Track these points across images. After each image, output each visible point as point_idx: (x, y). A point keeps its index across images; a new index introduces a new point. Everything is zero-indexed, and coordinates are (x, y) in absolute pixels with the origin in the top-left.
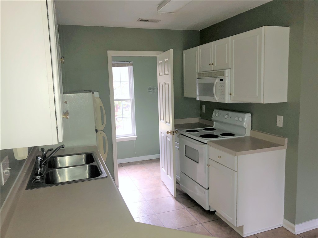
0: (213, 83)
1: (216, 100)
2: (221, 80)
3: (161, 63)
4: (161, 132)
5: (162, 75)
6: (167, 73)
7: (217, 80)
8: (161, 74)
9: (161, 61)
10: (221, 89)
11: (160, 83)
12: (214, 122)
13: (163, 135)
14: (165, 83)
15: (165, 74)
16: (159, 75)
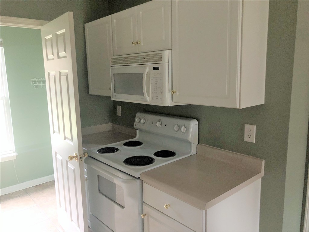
0: (142, 74)
1: (146, 101)
2: (156, 68)
3: (51, 40)
4: (56, 153)
5: (53, 59)
6: (62, 54)
7: (148, 69)
8: (50, 56)
9: (51, 36)
10: (156, 84)
11: (49, 73)
12: (138, 131)
13: (59, 157)
14: (60, 73)
15: (59, 57)
16: (48, 59)
